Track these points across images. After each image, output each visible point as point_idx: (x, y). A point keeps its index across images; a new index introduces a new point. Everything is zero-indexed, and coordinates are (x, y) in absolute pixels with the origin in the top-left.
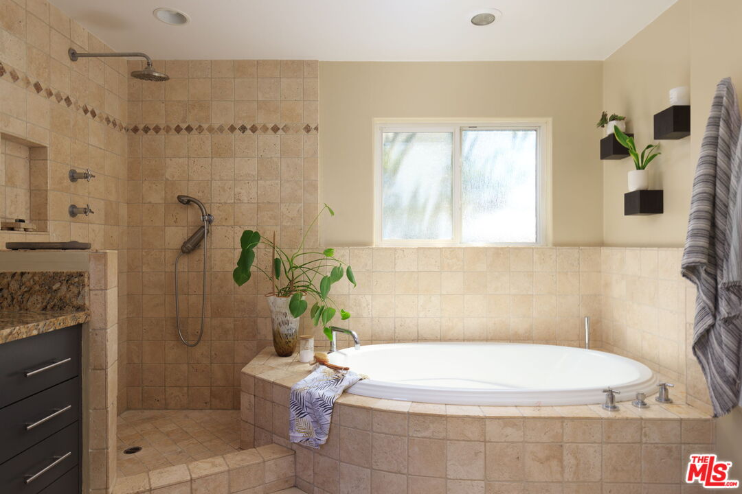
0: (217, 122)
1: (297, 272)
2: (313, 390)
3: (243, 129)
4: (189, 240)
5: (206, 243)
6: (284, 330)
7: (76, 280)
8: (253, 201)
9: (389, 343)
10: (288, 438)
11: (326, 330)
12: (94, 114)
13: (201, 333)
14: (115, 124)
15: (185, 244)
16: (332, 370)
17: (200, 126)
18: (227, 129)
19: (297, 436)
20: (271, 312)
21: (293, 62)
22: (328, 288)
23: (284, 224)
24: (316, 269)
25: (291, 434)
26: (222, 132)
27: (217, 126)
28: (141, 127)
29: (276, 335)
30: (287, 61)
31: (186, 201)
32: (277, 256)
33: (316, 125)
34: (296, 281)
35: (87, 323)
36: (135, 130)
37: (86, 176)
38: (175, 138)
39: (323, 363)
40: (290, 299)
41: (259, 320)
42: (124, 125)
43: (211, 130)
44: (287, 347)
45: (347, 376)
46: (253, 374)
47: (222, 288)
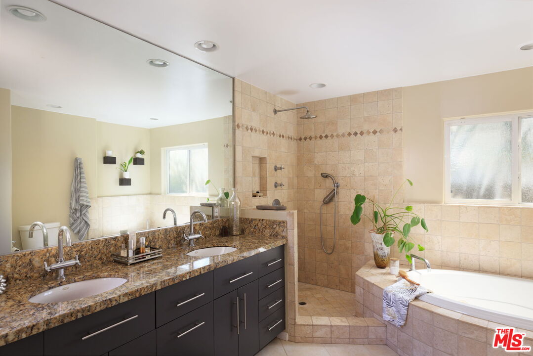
0: (341, 131)
1: (388, 219)
2: (396, 293)
3: (356, 134)
4: (327, 197)
5: (336, 198)
6: (380, 253)
7: (282, 224)
8: (361, 175)
9: (455, 270)
10: (382, 317)
11: (407, 256)
12: (283, 137)
13: (334, 247)
14: (291, 139)
15: (325, 198)
16: (409, 283)
17: (332, 135)
18: (346, 134)
19: (387, 317)
20: (373, 241)
21: (385, 91)
22: (409, 230)
23: (381, 188)
24: (400, 218)
25: (384, 315)
26: (344, 137)
27: (341, 134)
28: (303, 137)
29: (376, 256)
30: (381, 91)
31: (325, 176)
32: (376, 210)
33: (400, 128)
34: (387, 224)
35: (286, 244)
36: (300, 139)
37: (281, 168)
38: (319, 142)
39: (404, 277)
40: (384, 235)
41: (366, 244)
42: (295, 138)
43: (338, 136)
44: (382, 263)
45: (419, 289)
46: (362, 276)
47: (345, 223)
